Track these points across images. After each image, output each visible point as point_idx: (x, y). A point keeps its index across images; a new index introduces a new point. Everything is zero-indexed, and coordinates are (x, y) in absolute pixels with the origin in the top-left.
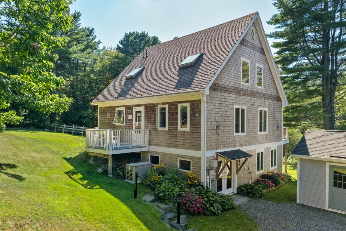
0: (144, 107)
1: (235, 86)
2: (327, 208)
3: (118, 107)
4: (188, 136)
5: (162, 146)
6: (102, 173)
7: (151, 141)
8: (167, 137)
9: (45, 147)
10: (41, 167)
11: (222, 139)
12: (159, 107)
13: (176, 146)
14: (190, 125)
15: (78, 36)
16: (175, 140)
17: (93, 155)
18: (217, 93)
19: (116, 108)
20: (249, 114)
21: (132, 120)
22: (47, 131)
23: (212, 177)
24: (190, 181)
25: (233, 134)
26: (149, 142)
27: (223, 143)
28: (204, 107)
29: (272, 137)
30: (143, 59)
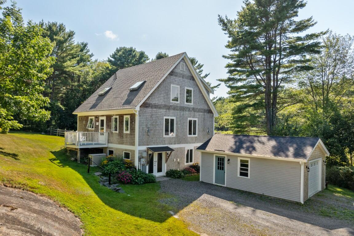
0: (105, 117)
1: (165, 104)
2: (214, 183)
3: (90, 116)
4: (129, 137)
5: (115, 143)
6: (74, 160)
7: (109, 140)
8: (118, 138)
9: (38, 145)
10: (33, 156)
11: (152, 139)
12: (114, 117)
13: (122, 143)
14: (130, 129)
15: (72, 52)
16: (122, 140)
17: (69, 149)
18: (148, 109)
19: (89, 117)
20: (178, 122)
21: (98, 126)
22: (43, 134)
23: (142, 163)
24: (127, 165)
25: (163, 136)
26: (108, 141)
27: (154, 141)
28: (137, 118)
29: (202, 139)
30: (114, 80)
